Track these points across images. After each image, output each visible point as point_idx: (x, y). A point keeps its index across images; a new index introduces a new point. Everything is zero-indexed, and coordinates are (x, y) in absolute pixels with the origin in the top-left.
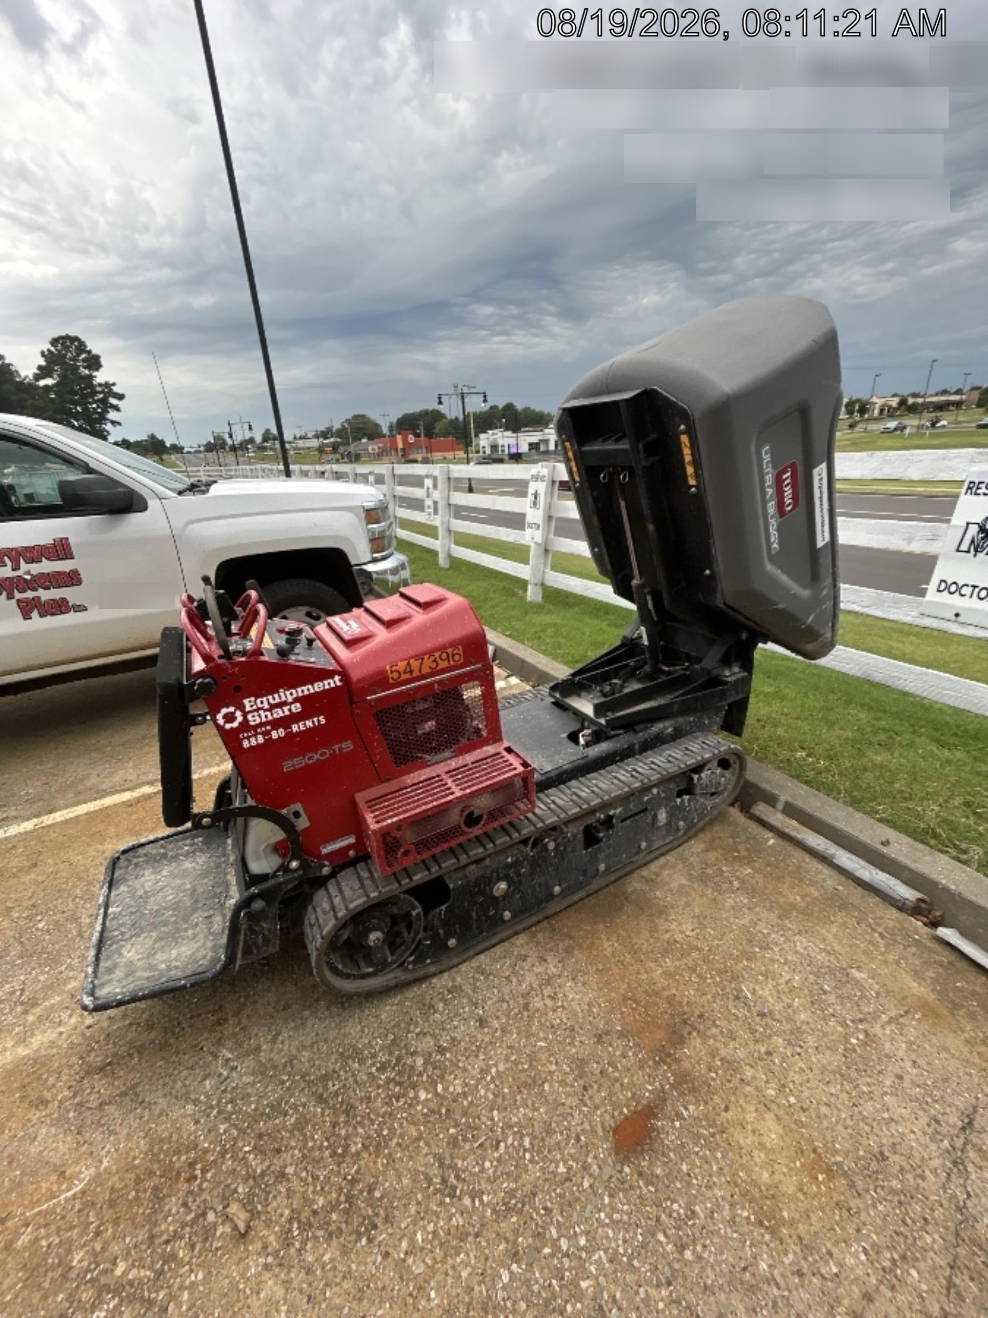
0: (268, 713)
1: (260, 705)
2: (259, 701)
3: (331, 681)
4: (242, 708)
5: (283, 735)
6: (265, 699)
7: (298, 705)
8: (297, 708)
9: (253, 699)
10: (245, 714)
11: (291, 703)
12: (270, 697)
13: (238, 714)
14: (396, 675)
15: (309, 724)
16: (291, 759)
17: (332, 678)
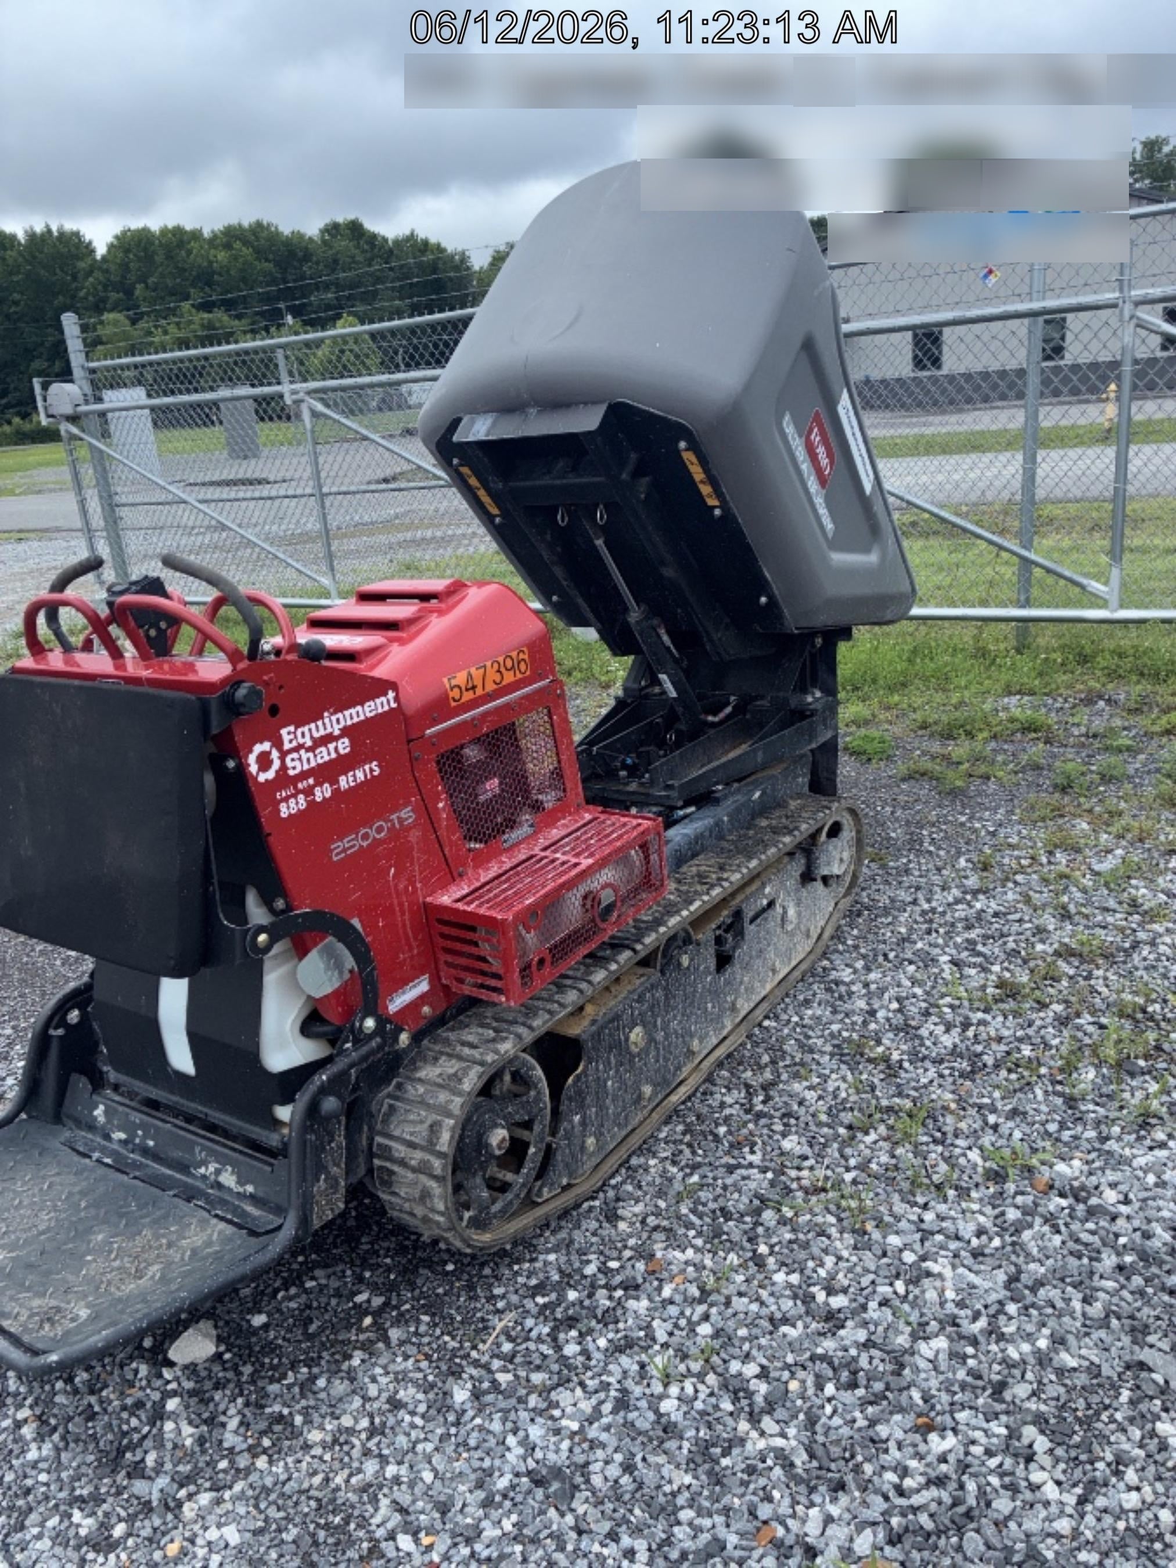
0: (311, 755)
1: (301, 741)
2: (299, 731)
3: (383, 699)
4: (278, 743)
5: (328, 795)
6: (306, 729)
7: (346, 741)
8: (344, 746)
9: (292, 728)
10: (283, 755)
11: (336, 739)
12: (313, 726)
13: (275, 754)
14: (456, 693)
15: (360, 775)
16: (341, 839)
17: (385, 694)
